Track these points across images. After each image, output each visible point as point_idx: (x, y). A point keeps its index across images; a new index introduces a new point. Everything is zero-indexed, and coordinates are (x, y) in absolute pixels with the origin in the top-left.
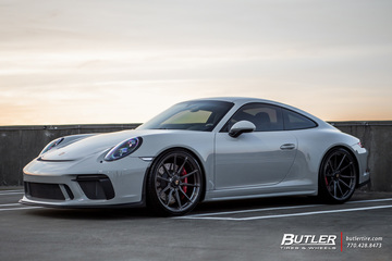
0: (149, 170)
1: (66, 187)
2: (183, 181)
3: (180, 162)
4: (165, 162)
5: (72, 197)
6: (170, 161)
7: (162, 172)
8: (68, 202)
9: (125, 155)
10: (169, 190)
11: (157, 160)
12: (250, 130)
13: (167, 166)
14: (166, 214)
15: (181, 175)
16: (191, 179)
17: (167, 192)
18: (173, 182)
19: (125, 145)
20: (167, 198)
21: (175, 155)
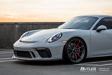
0: (65, 46)
1: (32, 53)
2: (78, 50)
3: (77, 42)
4: (71, 43)
5: (35, 57)
6: (73, 42)
7: (70, 47)
8: (33, 59)
9: (55, 40)
10: (73, 54)
11: (68, 42)
12: (105, 29)
13: (72, 44)
14: (72, 63)
15: (77, 48)
16: (81, 50)
17: (72, 55)
18: (74, 51)
19: (56, 36)
20: (72, 57)
21: (75, 40)
